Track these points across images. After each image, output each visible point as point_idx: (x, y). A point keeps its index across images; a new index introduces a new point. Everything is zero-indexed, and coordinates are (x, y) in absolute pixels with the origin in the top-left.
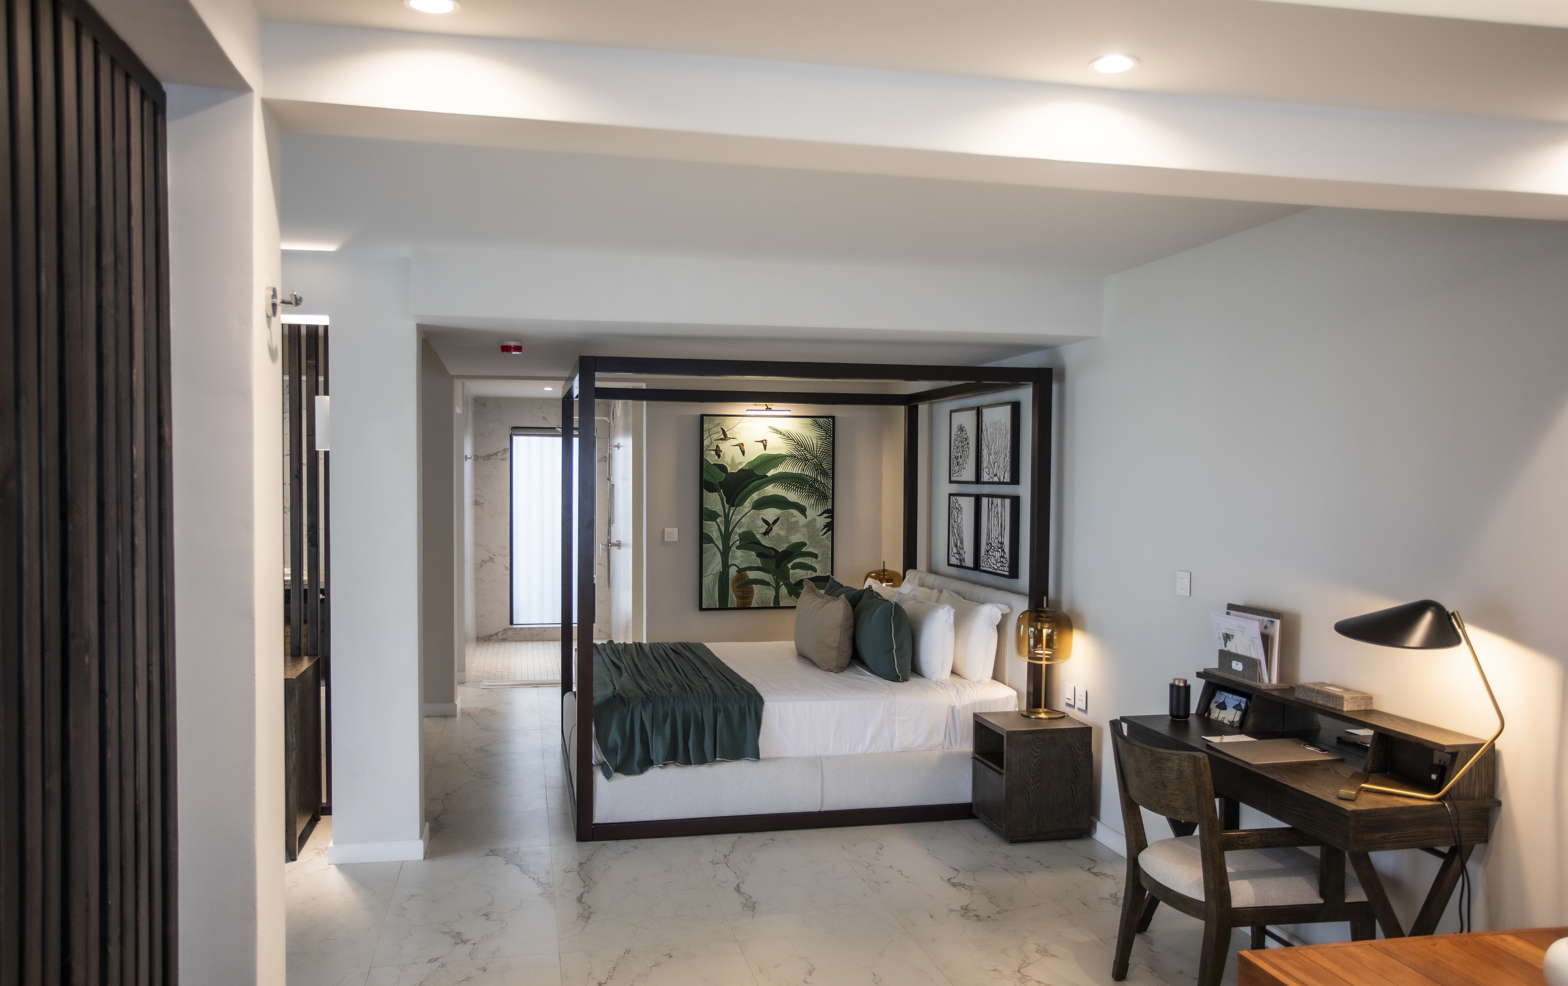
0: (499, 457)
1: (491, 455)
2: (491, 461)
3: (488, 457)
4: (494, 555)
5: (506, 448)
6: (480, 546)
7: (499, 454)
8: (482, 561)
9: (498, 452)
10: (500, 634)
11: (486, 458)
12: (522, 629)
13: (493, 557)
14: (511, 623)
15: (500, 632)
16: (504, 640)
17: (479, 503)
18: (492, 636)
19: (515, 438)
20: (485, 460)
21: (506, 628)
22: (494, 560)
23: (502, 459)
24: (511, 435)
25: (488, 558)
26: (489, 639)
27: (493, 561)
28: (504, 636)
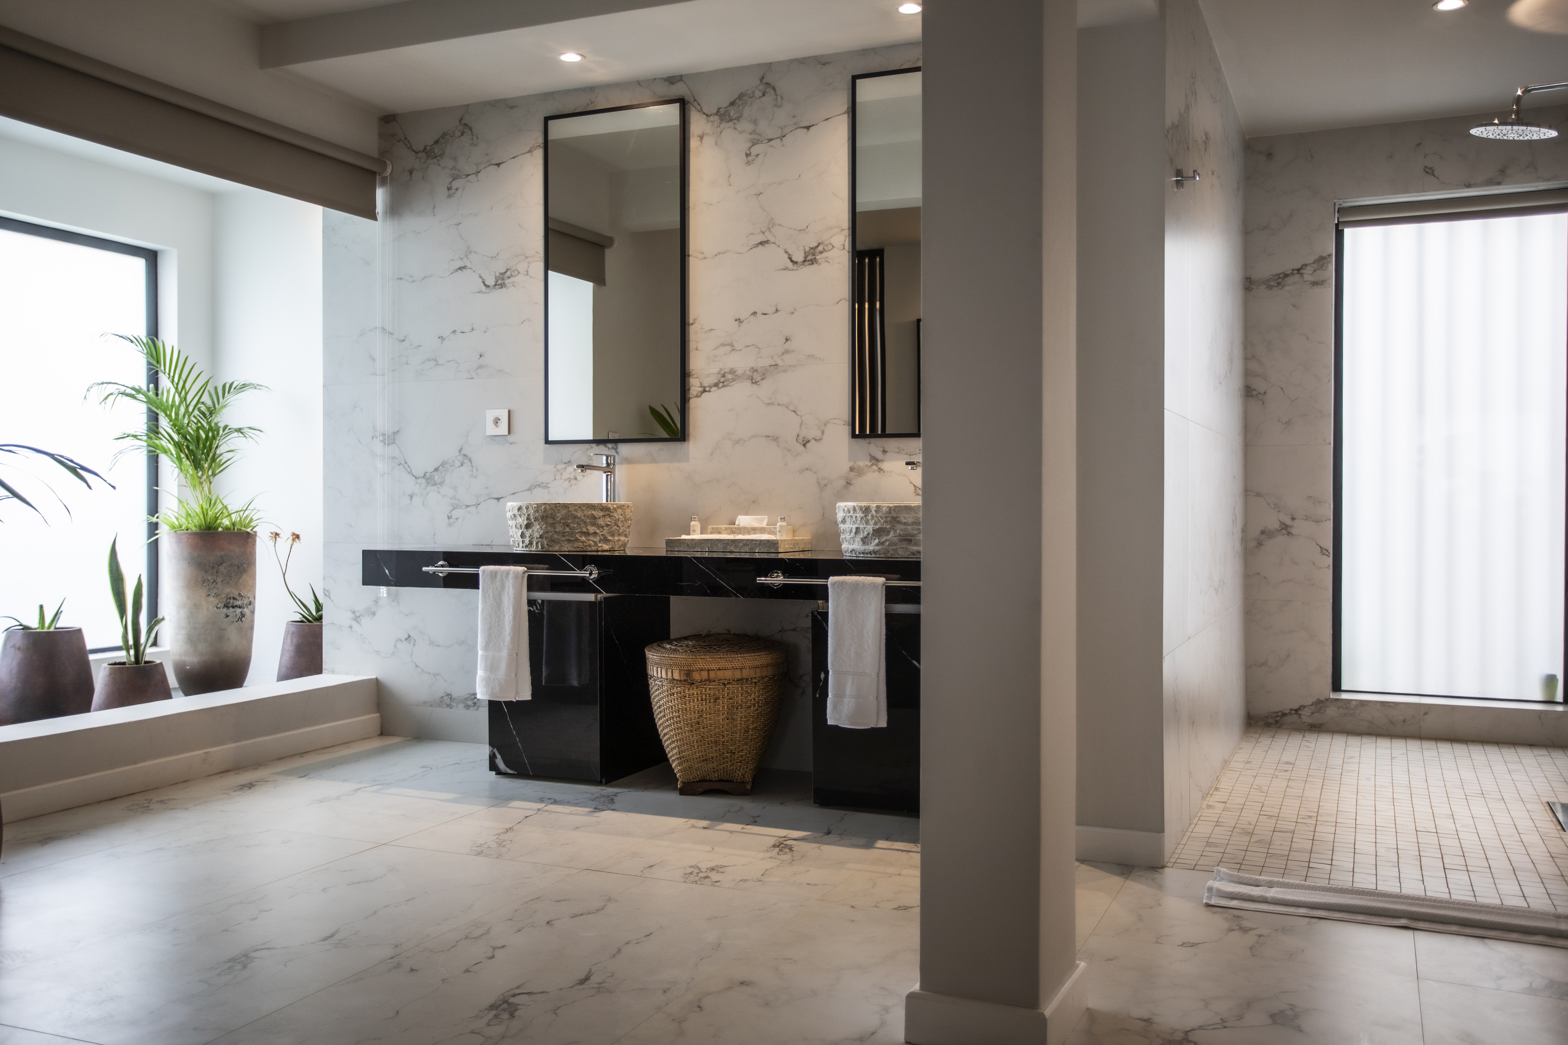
0: (1307, 277)
1: (1286, 276)
2: (1287, 288)
3: (1280, 280)
4: (1293, 519)
5: (1324, 255)
6: (1258, 495)
7: (1308, 271)
8: (1263, 532)
9: (1305, 266)
10: (1306, 713)
11: (1272, 283)
12: (1363, 703)
13: (1288, 521)
14: (1336, 686)
15: (1304, 707)
16: (1316, 728)
17: (1254, 393)
18: (1284, 715)
19: (1348, 232)
20: (1270, 287)
21: (1322, 698)
22: (1293, 531)
23: (1315, 284)
24: (1337, 225)
25: (1277, 526)
26: (1277, 722)
27: (1289, 533)
28: (1317, 718)
